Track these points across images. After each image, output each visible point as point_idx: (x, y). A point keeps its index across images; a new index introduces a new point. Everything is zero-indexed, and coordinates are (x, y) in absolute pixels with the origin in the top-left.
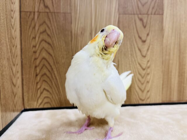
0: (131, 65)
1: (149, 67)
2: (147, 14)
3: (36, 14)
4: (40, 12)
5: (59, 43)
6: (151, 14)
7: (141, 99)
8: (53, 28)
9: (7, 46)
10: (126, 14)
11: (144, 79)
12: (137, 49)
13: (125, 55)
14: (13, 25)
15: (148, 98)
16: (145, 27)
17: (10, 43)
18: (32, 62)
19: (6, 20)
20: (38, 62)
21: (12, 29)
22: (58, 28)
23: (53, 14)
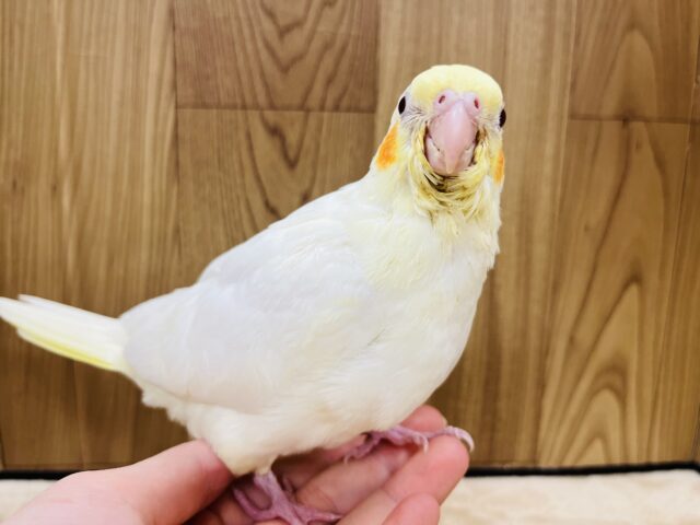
2: (303, 107)
6: (322, 108)
10: (205, 106)
16: (292, 164)
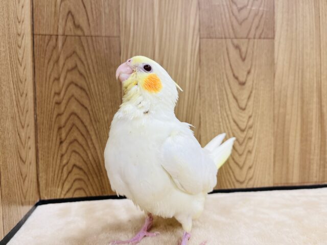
0: (221, 124)
1: (251, 127)
2: (248, 38)
3: (60, 39)
4: (67, 36)
5: (100, 87)
6: (254, 38)
7: (238, 181)
8: (90, 61)
9: (11, 96)
10: (211, 38)
11: (243, 147)
12: (230, 96)
13: (210, 106)
14: (20, 59)
15: (250, 179)
16: (244, 60)
17: (16, 90)
18: (54, 120)
19: (10, 52)
20: (63, 119)
21: (19, 66)
22: (97, 62)
23: (89, 39)
